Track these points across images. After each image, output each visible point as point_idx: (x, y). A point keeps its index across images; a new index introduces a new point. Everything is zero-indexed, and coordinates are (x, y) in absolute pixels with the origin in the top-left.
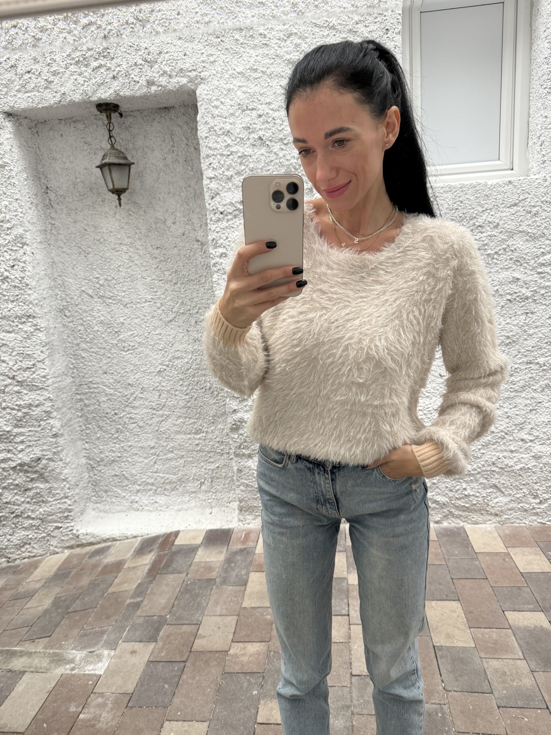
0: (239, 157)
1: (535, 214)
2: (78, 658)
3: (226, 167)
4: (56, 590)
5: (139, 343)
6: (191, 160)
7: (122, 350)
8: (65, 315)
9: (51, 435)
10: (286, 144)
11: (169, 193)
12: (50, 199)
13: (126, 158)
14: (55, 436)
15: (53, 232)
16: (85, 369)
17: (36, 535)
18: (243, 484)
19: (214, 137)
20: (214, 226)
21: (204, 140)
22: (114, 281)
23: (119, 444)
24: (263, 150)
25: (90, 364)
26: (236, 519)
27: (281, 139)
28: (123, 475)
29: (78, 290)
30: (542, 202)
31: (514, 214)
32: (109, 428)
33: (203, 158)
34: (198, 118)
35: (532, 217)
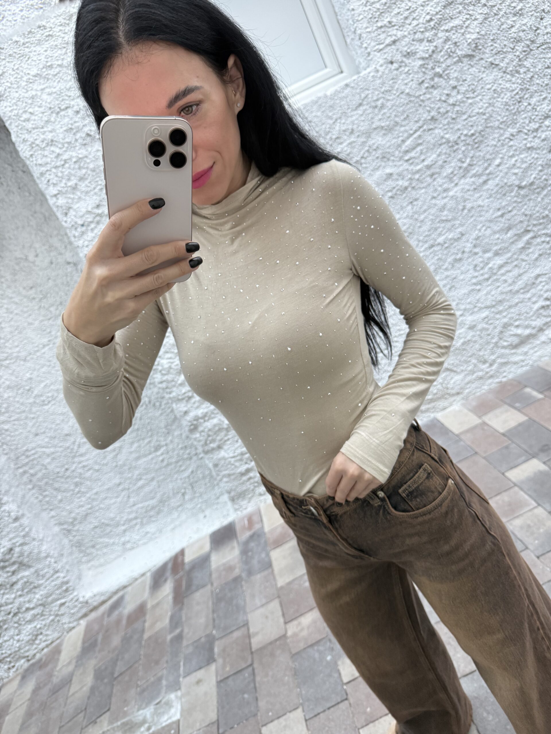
0: (75, 162)
1: (381, 107)
2: (148, 716)
3: (67, 177)
4: (92, 663)
6: (25, 185)
7: (43, 405)
9: (11, 520)
11: (17, 228)
14: (16, 519)
16: (14, 440)
17: (44, 623)
18: (224, 476)
19: (40, 152)
20: (81, 242)
21: (31, 159)
25: (17, 433)
26: (232, 511)
28: (103, 523)
30: (383, 93)
31: (362, 115)
32: (66, 486)
33: (38, 178)
34: (14, 138)
35: (380, 111)
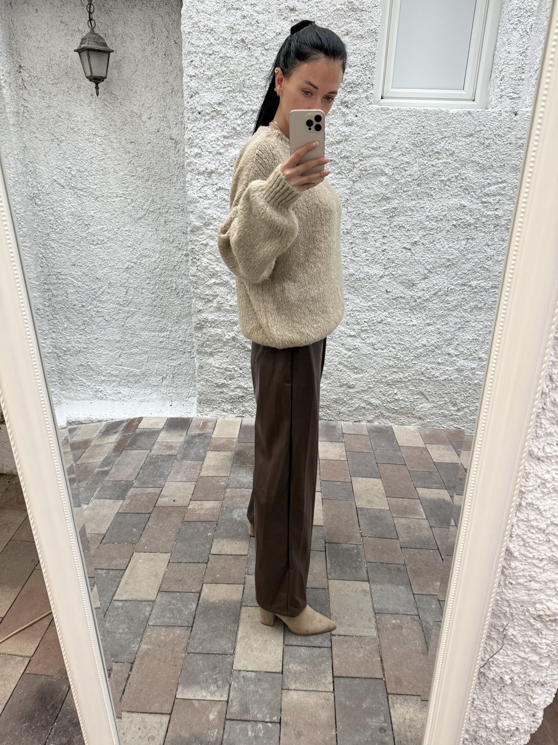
0: (221, 57)
1: (487, 146)
3: (207, 66)
5: (108, 238)
6: (171, 54)
7: (91, 244)
8: (36, 204)
10: (267, 50)
11: (146, 87)
12: (23, 80)
13: (105, 45)
15: (25, 115)
18: (203, 379)
19: (197, 34)
20: (191, 126)
21: (187, 36)
22: (86, 173)
23: (86, 336)
24: (245, 53)
25: (59, 255)
26: (194, 410)
27: (263, 43)
28: (89, 365)
29: (49, 178)
30: (495, 135)
31: (469, 144)
32: (76, 320)
33: (185, 54)
34: (182, 12)
35: (484, 149)
